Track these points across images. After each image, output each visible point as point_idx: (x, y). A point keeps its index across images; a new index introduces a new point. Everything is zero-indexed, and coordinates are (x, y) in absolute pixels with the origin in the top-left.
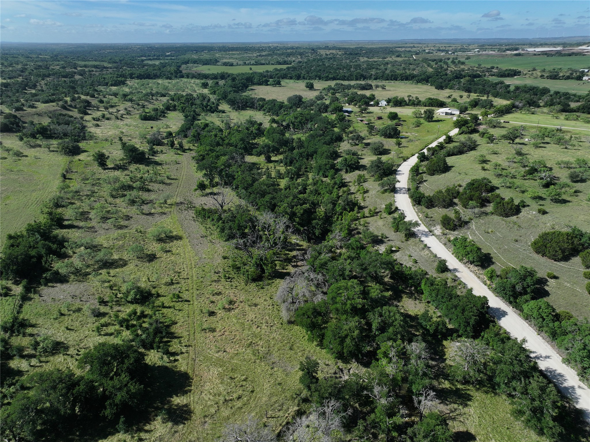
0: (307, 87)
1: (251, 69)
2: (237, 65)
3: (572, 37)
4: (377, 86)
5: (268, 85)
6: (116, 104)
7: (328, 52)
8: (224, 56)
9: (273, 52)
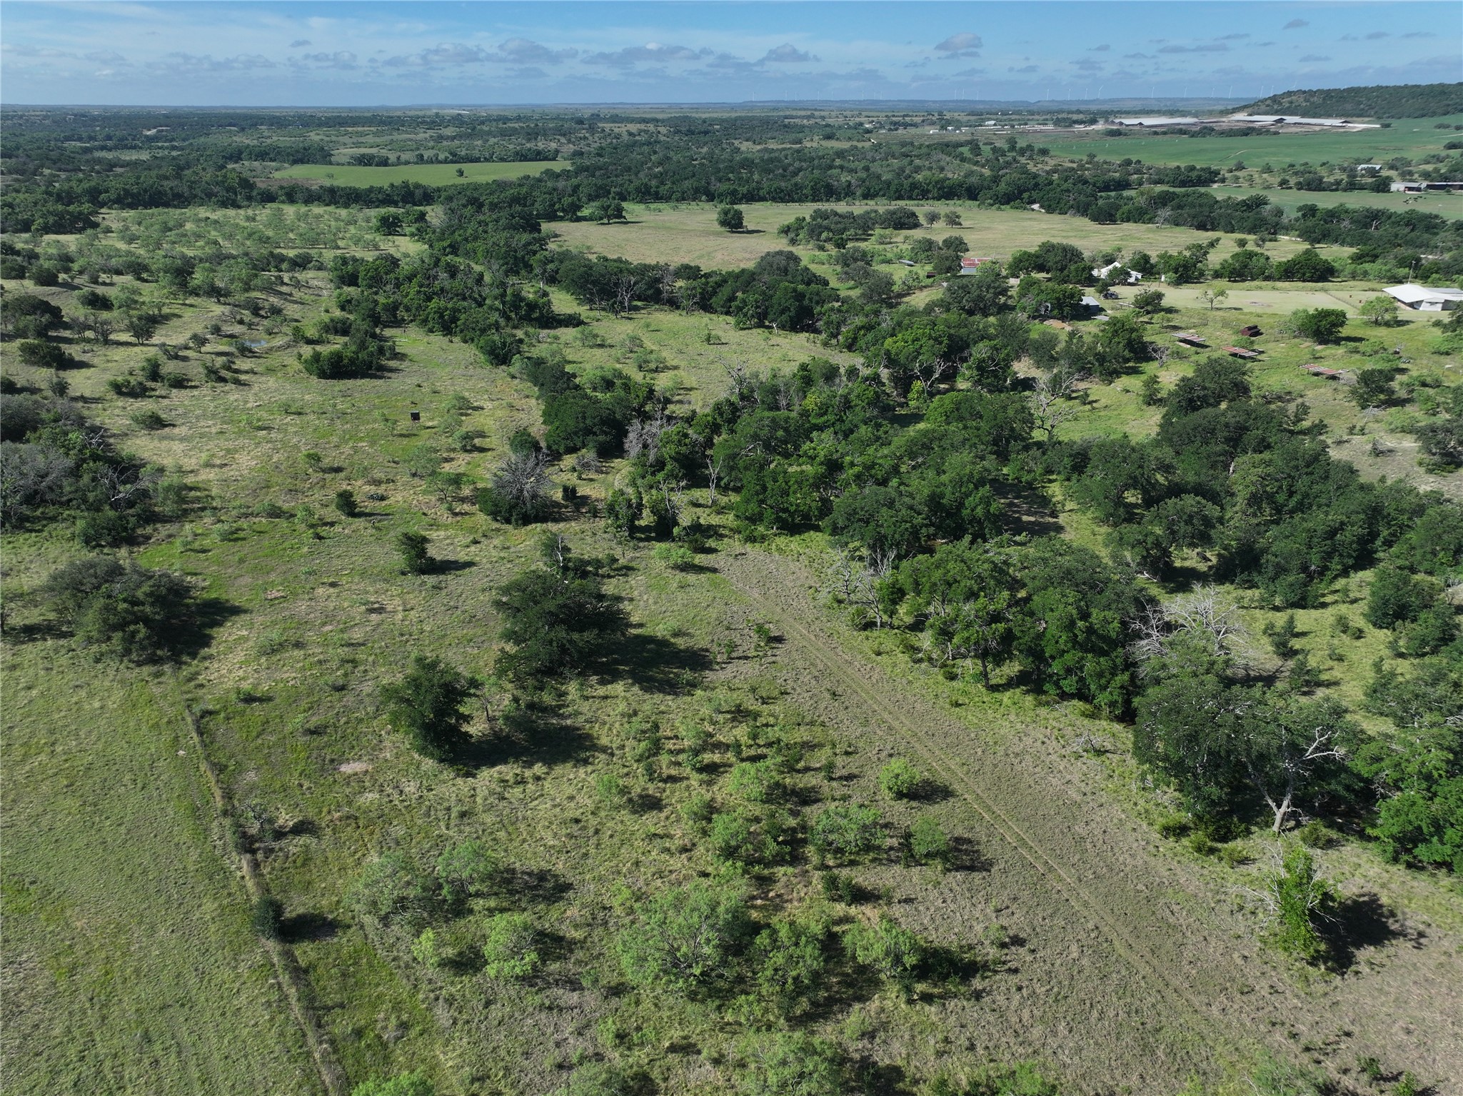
0: (723, 223)
1: (461, 173)
2: (399, 162)
3: (1118, 100)
4: (933, 218)
5: (579, 219)
6: (165, 310)
7: (633, 128)
8: (334, 138)
9: (474, 129)
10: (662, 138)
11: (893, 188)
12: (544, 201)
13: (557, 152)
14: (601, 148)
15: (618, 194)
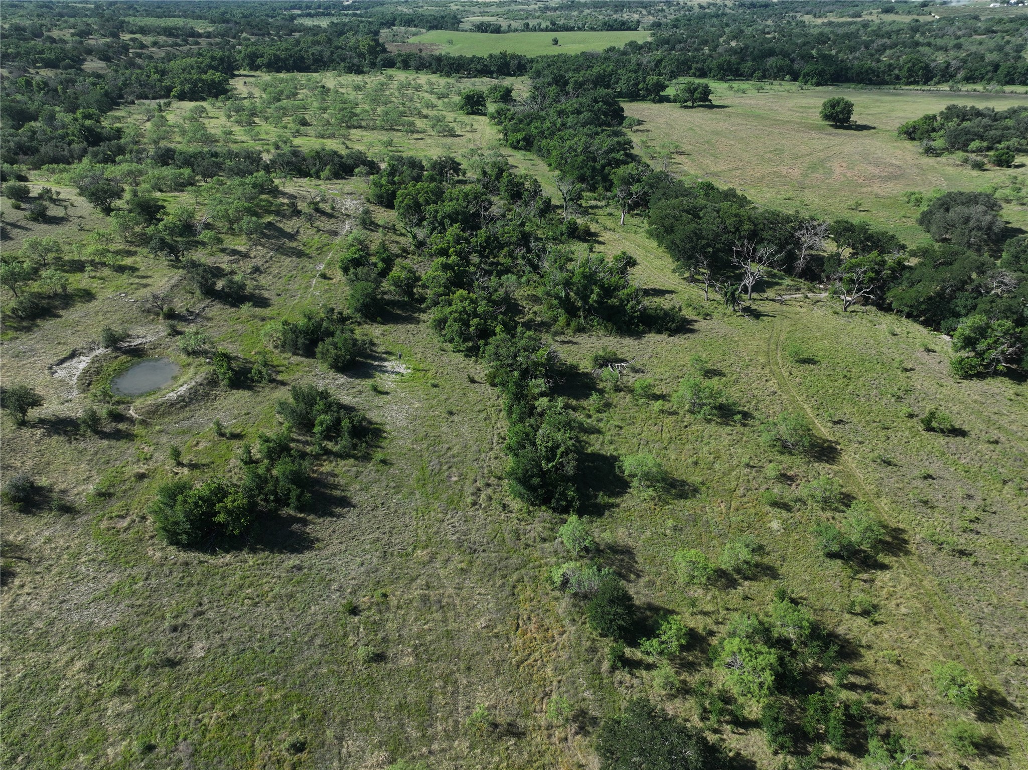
0: (828, 117)
1: (556, 42)
5: (661, 100)
10: (728, 11)
11: (1002, 70)
12: (628, 80)
13: (638, 22)
14: (677, 20)
15: (699, 70)
